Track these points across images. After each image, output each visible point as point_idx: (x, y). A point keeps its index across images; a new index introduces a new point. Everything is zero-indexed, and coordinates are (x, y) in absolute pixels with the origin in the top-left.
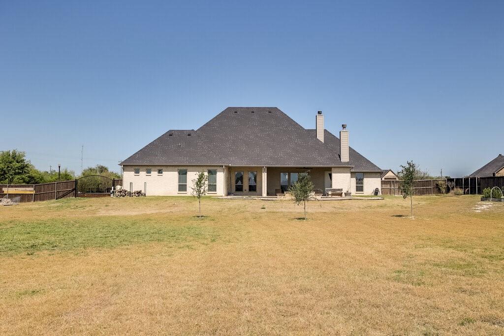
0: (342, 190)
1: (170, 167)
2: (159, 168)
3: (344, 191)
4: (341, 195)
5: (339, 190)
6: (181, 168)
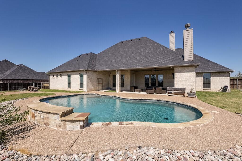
0: (185, 89)
1: (64, 73)
2: (61, 74)
3: (187, 91)
4: (183, 94)
5: (181, 89)
6: (68, 73)
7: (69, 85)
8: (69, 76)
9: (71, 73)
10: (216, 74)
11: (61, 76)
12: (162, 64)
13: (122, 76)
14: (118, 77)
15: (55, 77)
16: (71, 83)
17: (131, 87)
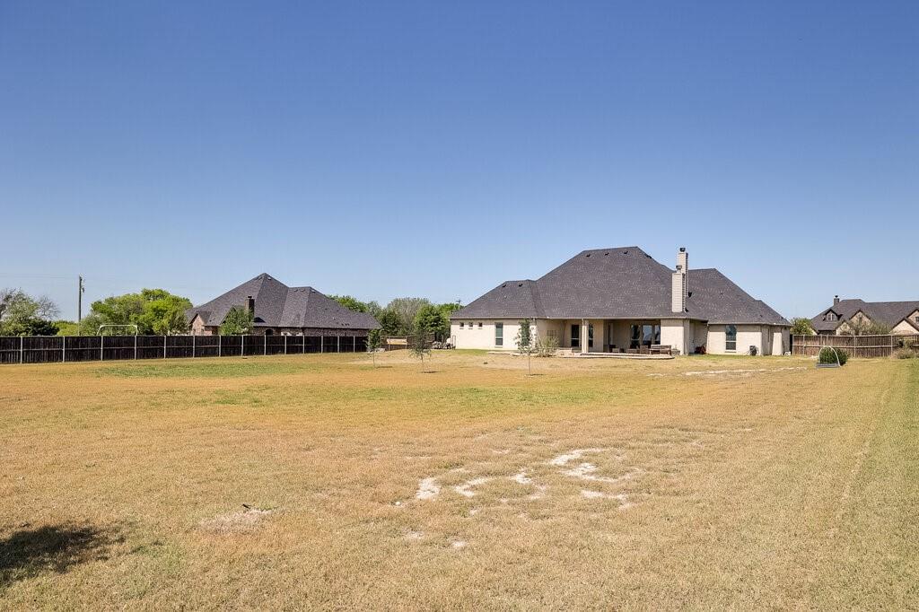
1: (488, 320)
2: (480, 321)
5: (667, 347)
6: (498, 321)
7: (499, 341)
8: (499, 326)
9: (504, 322)
10: (751, 328)
11: (481, 325)
12: (647, 315)
13: (590, 327)
14: (584, 330)
15: (466, 327)
16: (504, 338)
17: (604, 346)
